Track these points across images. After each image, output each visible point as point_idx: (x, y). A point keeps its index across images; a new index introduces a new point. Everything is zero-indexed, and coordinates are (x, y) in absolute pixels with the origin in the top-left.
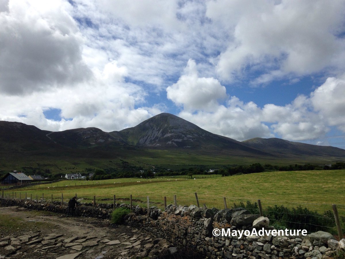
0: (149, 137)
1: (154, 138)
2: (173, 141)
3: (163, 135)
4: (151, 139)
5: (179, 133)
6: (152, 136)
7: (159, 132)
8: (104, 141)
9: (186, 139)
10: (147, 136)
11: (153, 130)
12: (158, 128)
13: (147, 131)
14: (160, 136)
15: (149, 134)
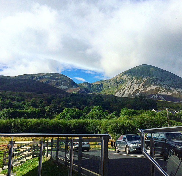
0: (128, 91)
1: (134, 91)
2: (160, 95)
3: (146, 89)
4: (129, 92)
5: (166, 86)
6: (131, 89)
7: (139, 85)
8: (67, 87)
9: (177, 93)
10: (124, 90)
11: (132, 83)
12: (139, 81)
13: (125, 84)
14: (141, 89)
15: (128, 87)
